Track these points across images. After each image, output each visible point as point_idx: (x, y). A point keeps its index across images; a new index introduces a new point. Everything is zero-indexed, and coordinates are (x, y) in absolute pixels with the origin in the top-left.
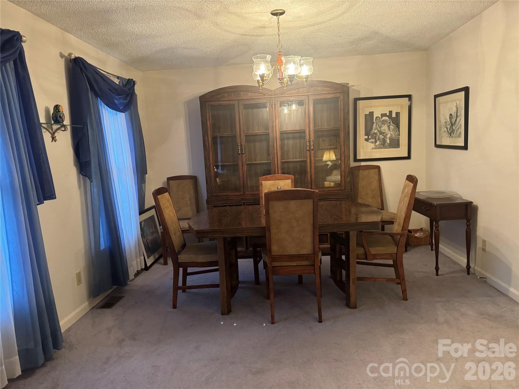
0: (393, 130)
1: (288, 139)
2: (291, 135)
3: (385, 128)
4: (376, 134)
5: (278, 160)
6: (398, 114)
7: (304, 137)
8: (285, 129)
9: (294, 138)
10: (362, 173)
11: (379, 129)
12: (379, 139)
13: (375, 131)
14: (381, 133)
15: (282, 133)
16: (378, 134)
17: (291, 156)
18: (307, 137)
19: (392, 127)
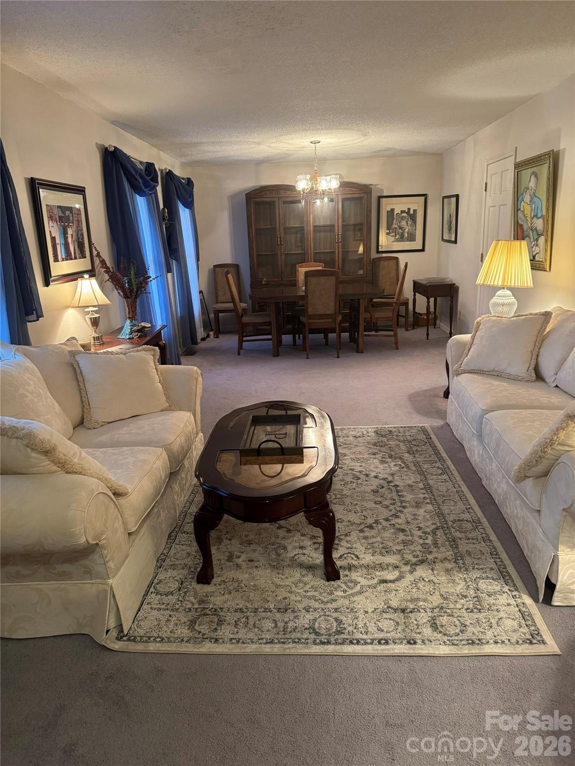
0: (411, 225)
1: (320, 231)
2: (322, 228)
3: (404, 223)
4: (396, 228)
5: (311, 251)
6: (415, 211)
7: (334, 231)
8: (317, 224)
9: (325, 231)
10: (384, 264)
11: (399, 224)
12: (398, 233)
13: (396, 226)
14: (401, 228)
15: (315, 227)
16: (398, 229)
17: (322, 248)
18: (336, 231)
19: (409, 222)
